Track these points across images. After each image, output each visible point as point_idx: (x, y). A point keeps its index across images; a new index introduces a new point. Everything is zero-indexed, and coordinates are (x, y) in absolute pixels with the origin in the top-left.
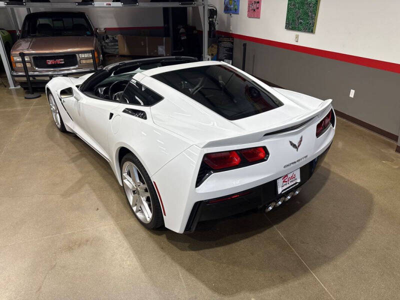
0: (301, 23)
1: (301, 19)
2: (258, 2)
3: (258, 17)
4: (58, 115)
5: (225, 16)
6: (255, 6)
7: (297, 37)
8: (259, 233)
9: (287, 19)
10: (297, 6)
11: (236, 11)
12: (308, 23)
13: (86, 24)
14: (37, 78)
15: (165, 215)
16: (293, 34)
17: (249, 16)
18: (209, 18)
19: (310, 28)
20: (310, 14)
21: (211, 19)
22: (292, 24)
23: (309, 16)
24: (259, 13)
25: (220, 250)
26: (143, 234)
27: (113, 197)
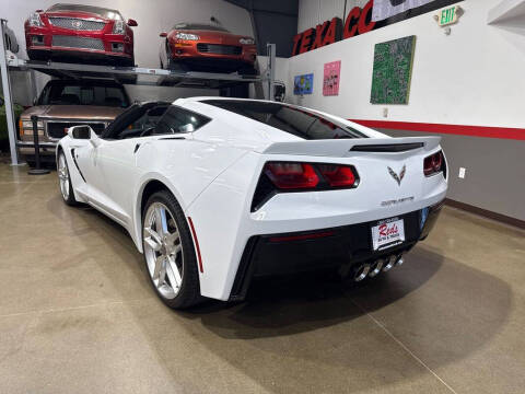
0: (390, 94)
1: (390, 89)
2: (336, 77)
3: (336, 94)
4: (67, 182)
5: (295, 97)
6: (332, 82)
7: (386, 110)
8: (346, 320)
9: (372, 91)
10: (384, 74)
11: (309, 91)
12: (399, 93)
13: (122, 98)
14: (48, 150)
15: (202, 271)
16: (382, 107)
17: (325, 94)
18: (275, 96)
19: (402, 99)
20: (401, 82)
21: (277, 98)
22: (377, 97)
23: (399, 84)
24: (337, 89)
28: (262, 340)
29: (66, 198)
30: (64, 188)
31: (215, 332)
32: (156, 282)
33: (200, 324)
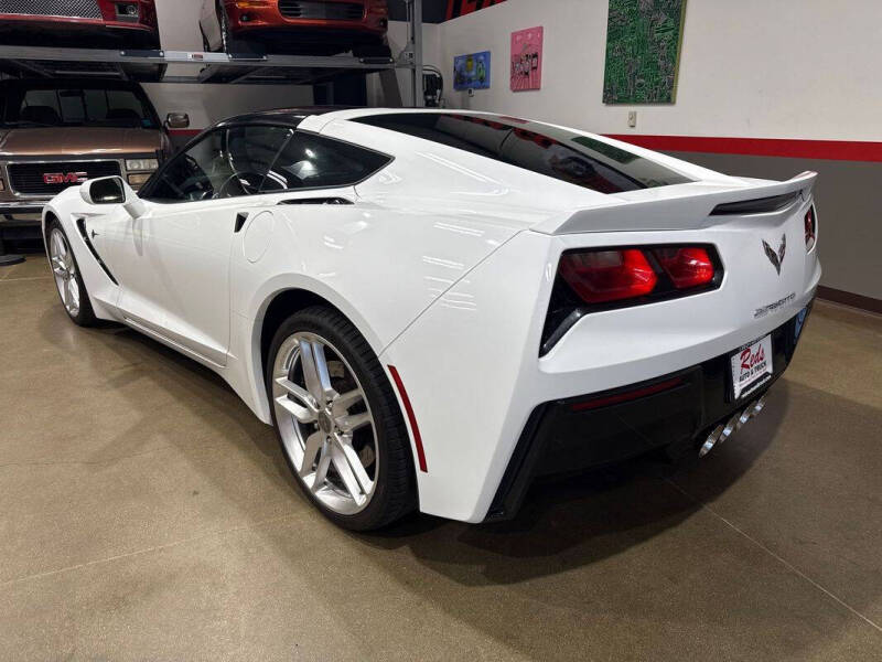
0: (640, 85)
1: (641, 77)
2: (535, 56)
3: (537, 88)
5: (457, 95)
6: (527, 65)
7: (633, 116)
9: (607, 80)
10: (629, 49)
11: (483, 82)
12: (657, 83)
14: (16, 217)
15: (424, 468)
16: (624, 111)
17: (515, 89)
18: (426, 94)
19: (663, 93)
20: (661, 63)
21: (429, 97)
22: (615, 93)
23: (658, 68)
24: (538, 77)
25: (581, 578)
26: (342, 547)
27: (239, 463)
28: (541, 582)
29: (74, 312)
30: (68, 293)
31: (446, 573)
32: (309, 480)
33: (412, 559)
